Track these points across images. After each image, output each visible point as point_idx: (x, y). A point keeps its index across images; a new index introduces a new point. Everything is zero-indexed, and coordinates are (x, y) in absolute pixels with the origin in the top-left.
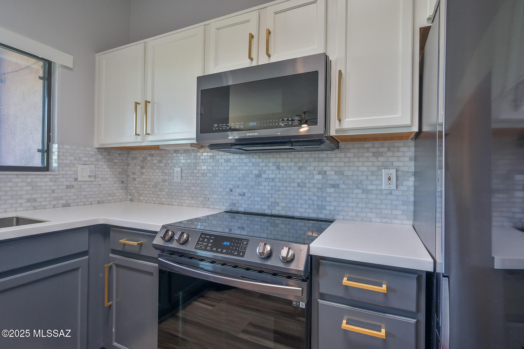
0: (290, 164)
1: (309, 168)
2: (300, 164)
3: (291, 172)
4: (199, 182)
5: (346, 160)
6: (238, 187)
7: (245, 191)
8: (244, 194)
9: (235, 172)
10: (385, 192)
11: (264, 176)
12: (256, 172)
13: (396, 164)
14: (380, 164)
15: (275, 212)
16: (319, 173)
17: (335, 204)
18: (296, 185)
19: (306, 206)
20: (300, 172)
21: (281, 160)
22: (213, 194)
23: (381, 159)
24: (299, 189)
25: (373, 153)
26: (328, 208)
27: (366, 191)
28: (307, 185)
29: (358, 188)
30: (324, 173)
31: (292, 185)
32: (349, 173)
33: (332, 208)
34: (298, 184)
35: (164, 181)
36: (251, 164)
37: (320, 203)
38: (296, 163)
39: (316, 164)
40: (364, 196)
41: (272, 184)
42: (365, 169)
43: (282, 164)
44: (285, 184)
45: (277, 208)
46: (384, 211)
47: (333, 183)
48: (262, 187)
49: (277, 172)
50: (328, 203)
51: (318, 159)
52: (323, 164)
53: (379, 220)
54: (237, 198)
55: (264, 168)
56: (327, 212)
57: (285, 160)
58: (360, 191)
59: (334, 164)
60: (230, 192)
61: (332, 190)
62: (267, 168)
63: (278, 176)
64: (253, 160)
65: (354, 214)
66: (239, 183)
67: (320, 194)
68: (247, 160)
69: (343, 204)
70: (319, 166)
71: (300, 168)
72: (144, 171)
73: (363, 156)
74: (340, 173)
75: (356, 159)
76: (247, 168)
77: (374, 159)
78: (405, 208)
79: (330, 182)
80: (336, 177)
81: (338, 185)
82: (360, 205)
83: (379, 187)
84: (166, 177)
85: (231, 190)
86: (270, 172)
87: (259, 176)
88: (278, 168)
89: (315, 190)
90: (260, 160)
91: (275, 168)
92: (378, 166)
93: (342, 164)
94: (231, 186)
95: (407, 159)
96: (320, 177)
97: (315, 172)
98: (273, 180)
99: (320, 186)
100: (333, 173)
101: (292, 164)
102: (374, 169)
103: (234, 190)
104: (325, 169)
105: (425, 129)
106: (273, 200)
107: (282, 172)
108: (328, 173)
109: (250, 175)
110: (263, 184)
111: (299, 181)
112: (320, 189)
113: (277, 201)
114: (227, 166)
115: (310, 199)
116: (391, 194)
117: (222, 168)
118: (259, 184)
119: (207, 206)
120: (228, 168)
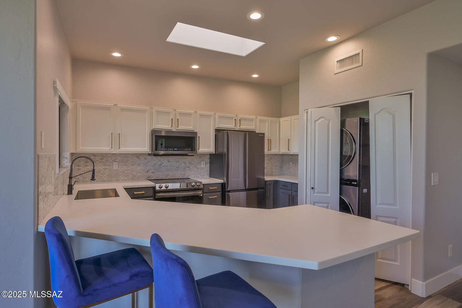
0: (173, 160)
1: (180, 161)
2: (177, 160)
3: (174, 163)
4: (129, 168)
5: (192, 159)
6: (151, 170)
7: (154, 171)
8: (154, 172)
9: (150, 163)
10: (202, 168)
11: (163, 165)
12: (160, 163)
13: (205, 160)
14: (201, 160)
15: (167, 178)
16: (184, 163)
17: (189, 173)
18: (176, 167)
19: (180, 175)
20: (177, 163)
21: (170, 159)
22: (138, 173)
23: (201, 158)
24: (177, 169)
25: (199, 157)
26: (186, 174)
27: (198, 168)
28: (180, 167)
29: (195, 167)
30: (185, 163)
31: (174, 167)
32: (193, 163)
33: (188, 174)
34: (177, 167)
35: (105, 169)
36: (157, 160)
37: (184, 173)
38: (175, 159)
39: (182, 160)
40: (197, 170)
41: (166, 168)
42: (197, 161)
43: (170, 160)
44: (172, 167)
45: (169, 176)
46: (202, 174)
47: (188, 166)
48: (162, 169)
49: (168, 163)
50: (187, 173)
51: (183, 158)
52: (185, 160)
53: (201, 177)
54: (151, 174)
55: (163, 162)
56: (186, 176)
57: (172, 159)
58: (196, 168)
59: (188, 160)
60: (147, 172)
61: (188, 169)
62: (164, 162)
63: (169, 164)
64: (158, 159)
65: (194, 176)
66: (152, 168)
67: (184, 170)
68: (155, 159)
69: (191, 173)
70: (183, 161)
71: (177, 162)
72: (88, 164)
73: (196, 158)
74: (190, 163)
75: (195, 159)
76: (155, 162)
77: (199, 159)
78: (207, 172)
79: (187, 166)
80: (189, 164)
81: (190, 167)
82: (196, 173)
83: (201, 167)
84: (106, 167)
85: (148, 171)
86: (166, 163)
87: (161, 165)
88: (169, 162)
89: (182, 169)
90: (161, 159)
91: (167, 162)
92: (200, 161)
93: (190, 160)
94: (147, 170)
95: (207, 159)
96: (184, 164)
97: (182, 163)
98: (167, 166)
99: (184, 167)
100: (188, 163)
101: (174, 160)
102: (199, 161)
103: (149, 171)
104: (186, 162)
105: (216, 153)
106: (167, 174)
107: (170, 163)
108: (186, 163)
109: (157, 165)
110: (163, 168)
111: (177, 166)
112: (184, 168)
113: (168, 174)
114: (145, 161)
115: (180, 172)
116: (204, 169)
117: (143, 162)
118: (161, 168)
119: (135, 179)
120: (146, 162)
